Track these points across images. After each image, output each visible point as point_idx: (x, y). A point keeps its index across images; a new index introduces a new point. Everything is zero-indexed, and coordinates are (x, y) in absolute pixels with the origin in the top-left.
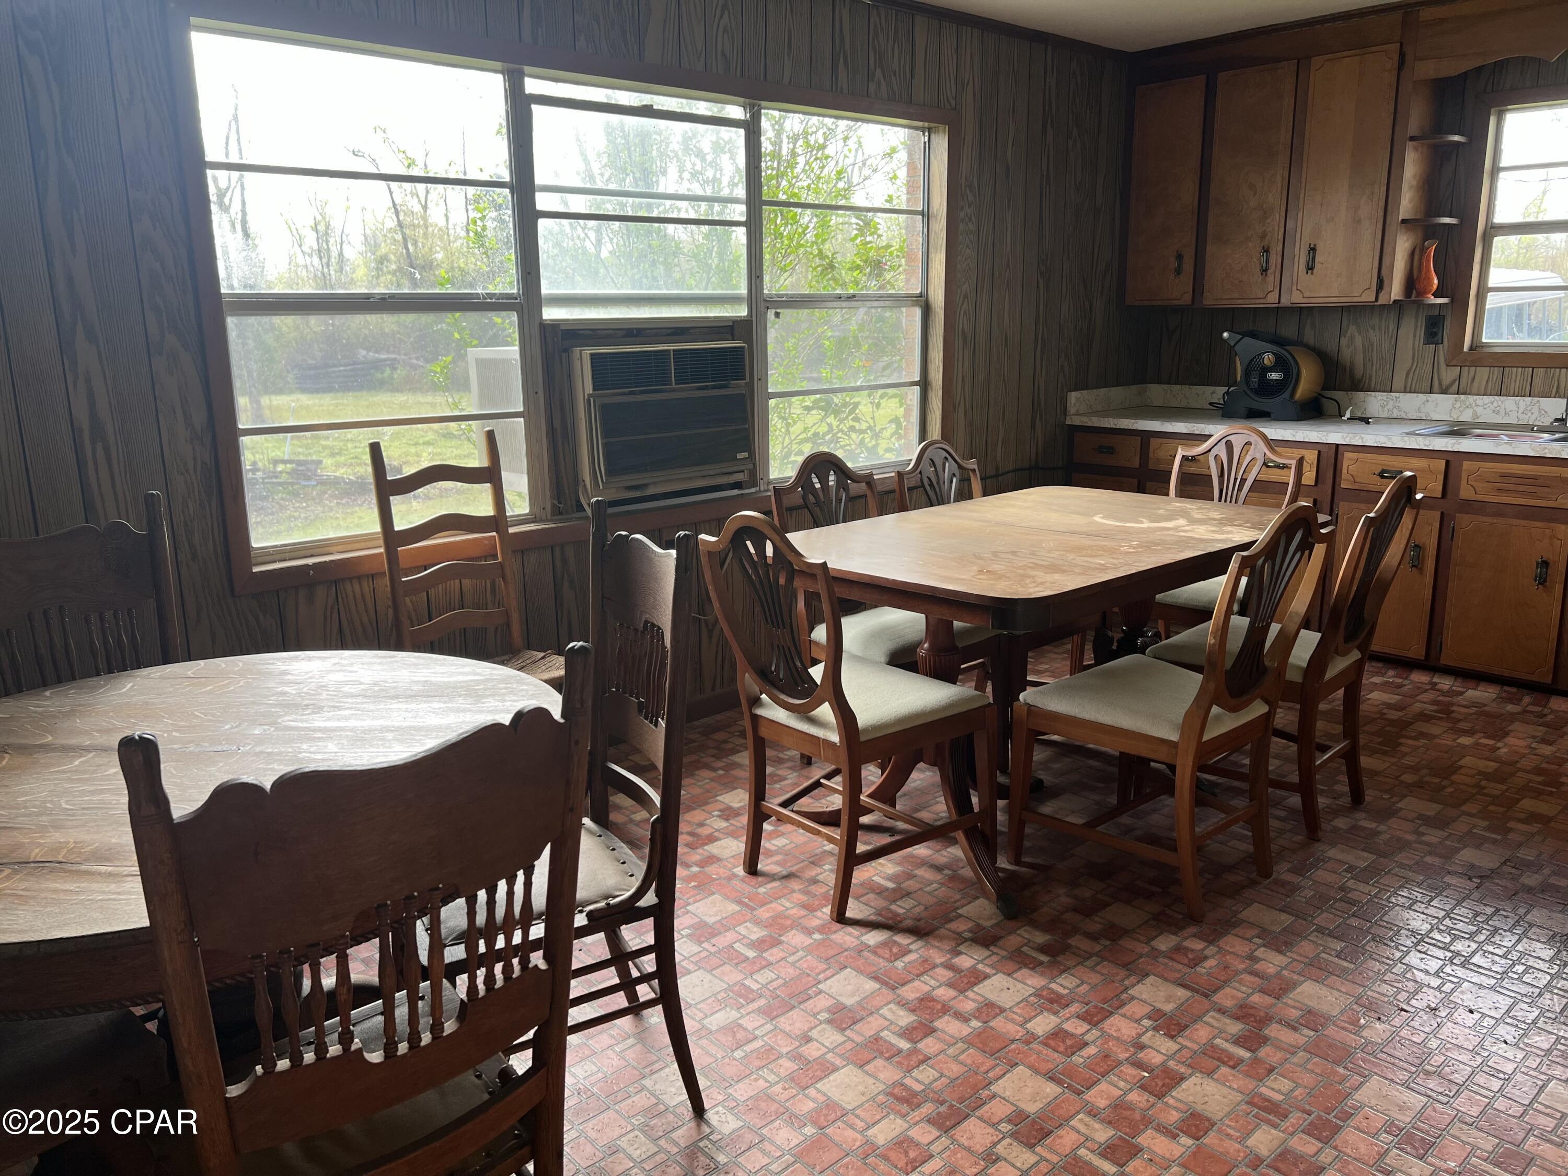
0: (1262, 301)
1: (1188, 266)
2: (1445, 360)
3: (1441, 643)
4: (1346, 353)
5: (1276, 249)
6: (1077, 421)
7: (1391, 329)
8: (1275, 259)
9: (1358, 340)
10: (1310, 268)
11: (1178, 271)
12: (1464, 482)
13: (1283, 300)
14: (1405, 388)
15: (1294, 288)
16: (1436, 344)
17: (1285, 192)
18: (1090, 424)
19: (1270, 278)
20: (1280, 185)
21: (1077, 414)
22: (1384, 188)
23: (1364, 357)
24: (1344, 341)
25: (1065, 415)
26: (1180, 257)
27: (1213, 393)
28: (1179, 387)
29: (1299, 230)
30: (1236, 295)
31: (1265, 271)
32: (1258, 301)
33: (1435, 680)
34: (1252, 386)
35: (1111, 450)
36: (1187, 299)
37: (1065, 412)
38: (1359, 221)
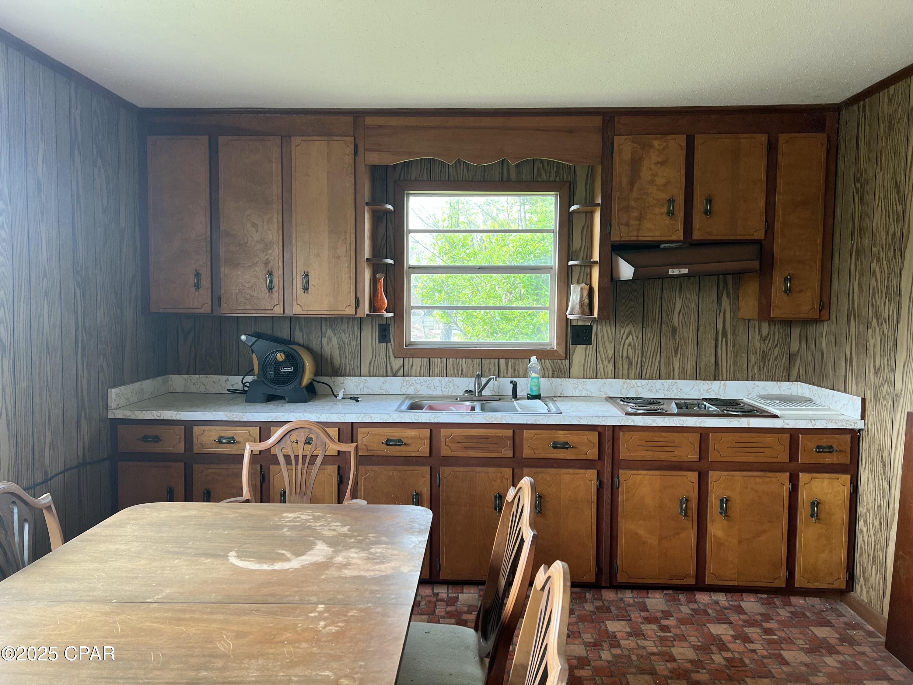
0: (270, 312)
1: (206, 282)
2: (394, 354)
3: (440, 564)
4: (327, 350)
5: (278, 273)
6: (120, 415)
7: (356, 333)
8: (277, 281)
9: (334, 340)
10: (306, 289)
11: (197, 286)
12: (443, 445)
13: (286, 311)
14: (369, 373)
15: (295, 303)
16: (387, 343)
17: (281, 232)
18: (133, 417)
19: (275, 295)
20: (276, 226)
21: (118, 408)
22: (353, 236)
23: (340, 352)
24: (324, 341)
25: (107, 409)
26: (198, 275)
27: (227, 380)
28: (197, 376)
29: (294, 261)
30: (248, 307)
31: (270, 289)
32: (267, 312)
33: (435, 591)
34: (269, 377)
35: (156, 439)
36: (207, 309)
37: (106, 408)
38: (338, 258)
